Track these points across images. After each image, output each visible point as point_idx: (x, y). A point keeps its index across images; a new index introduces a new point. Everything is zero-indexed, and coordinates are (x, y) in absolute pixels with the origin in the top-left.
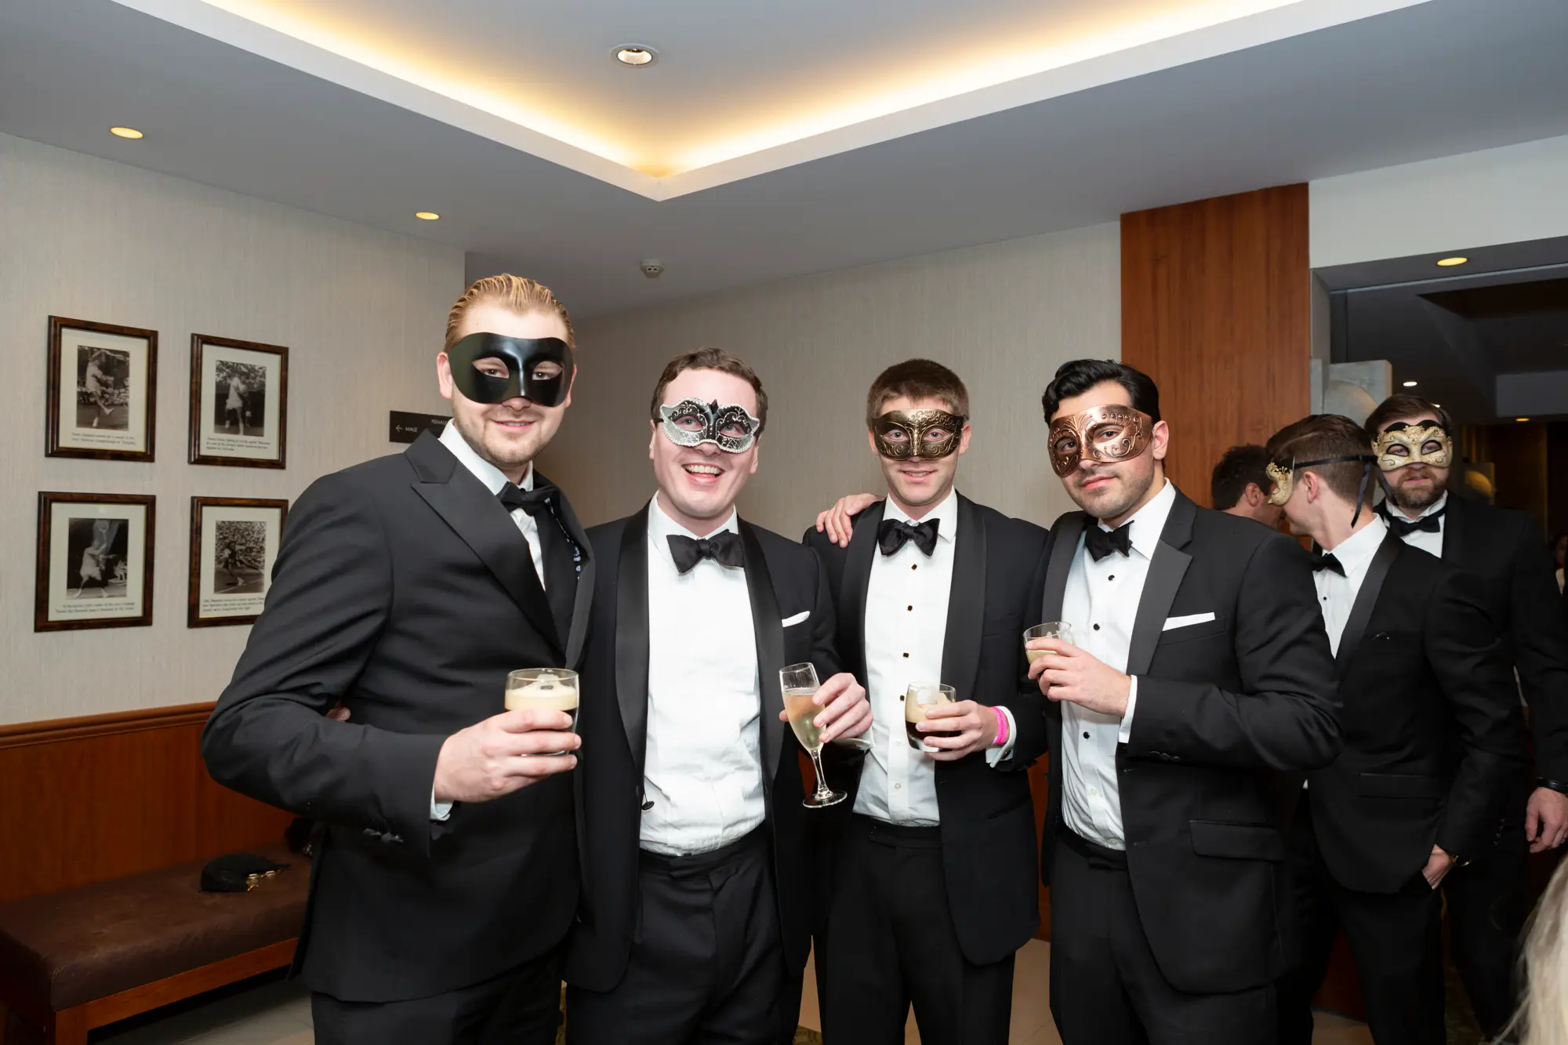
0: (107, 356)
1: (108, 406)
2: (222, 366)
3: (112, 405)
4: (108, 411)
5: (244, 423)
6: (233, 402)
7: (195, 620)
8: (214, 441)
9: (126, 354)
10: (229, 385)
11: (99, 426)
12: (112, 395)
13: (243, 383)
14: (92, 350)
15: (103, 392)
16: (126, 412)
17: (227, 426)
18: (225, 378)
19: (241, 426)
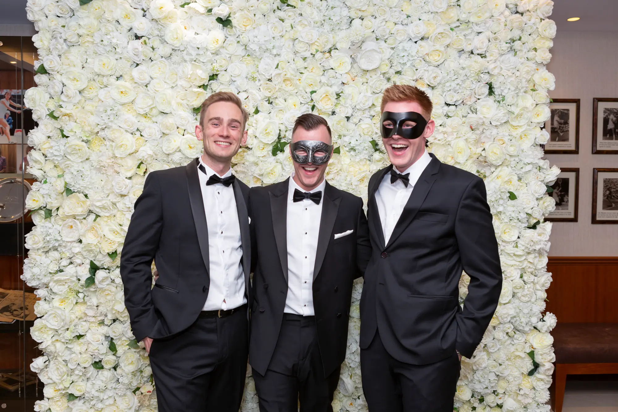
0: (561, 112)
1: (561, 132)
2: (606, 110)
3: (563, 132)
4: (561, 134)
5: (615, 134)
6: (611, 126)
7: (594, 221)
8: (603, 144)
9: (568, 110)
10: (609, 118)
11: (559, 141)
12: (563, 127)
13: (615, 117)
14: (556, 110)
15: (560, 127)
16: (568, 134)
17: (608, 136)
18: (607, 116)
19: (614, 136)
